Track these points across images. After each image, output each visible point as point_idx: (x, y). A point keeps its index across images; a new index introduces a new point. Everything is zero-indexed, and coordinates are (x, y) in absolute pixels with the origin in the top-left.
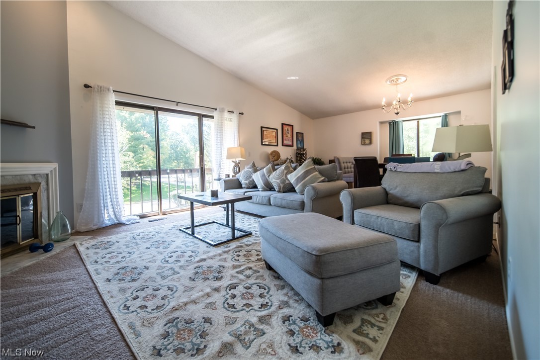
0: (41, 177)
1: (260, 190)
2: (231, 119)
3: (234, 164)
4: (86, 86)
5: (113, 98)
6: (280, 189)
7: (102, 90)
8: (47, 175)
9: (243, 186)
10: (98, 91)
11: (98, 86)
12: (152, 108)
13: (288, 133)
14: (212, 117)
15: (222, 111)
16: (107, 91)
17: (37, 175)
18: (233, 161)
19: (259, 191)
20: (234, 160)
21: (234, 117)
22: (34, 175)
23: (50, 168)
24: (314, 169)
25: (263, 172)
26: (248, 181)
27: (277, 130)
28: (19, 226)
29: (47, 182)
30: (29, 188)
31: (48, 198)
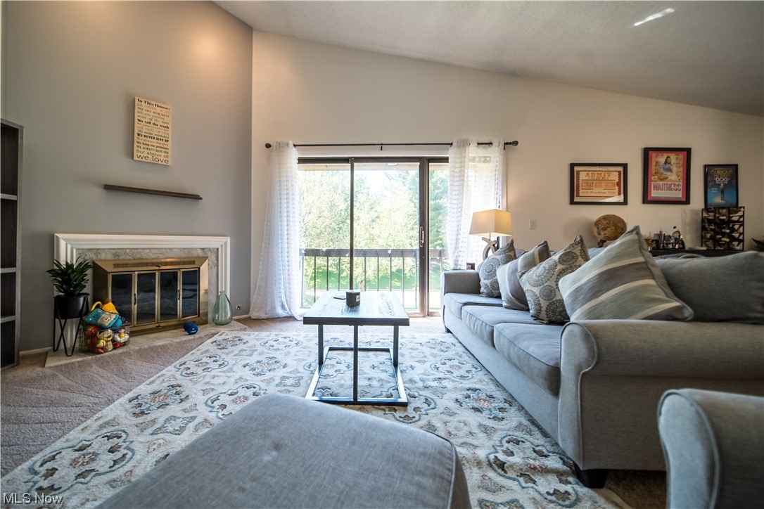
0: (211, 252)
1: (504, 304)
2: (485, 157)
3: (486, 244)
4: (268, 146)
5: (294, 154)
6: (539, 311)
7: (282, 146)
8: (218, 249)
9: (482, 290)
10: (276, 149)
11: (277, 143)
12: (345, 160)
13: (670, 170)
14: (445, 160)
15: (464, 144)
16: (286, 147)
17: (206, 250)
18: (483, 239)
19: (501, 305)
20: (486, 235)
21: (495, 154)
22: (203, 249)
23: (223, 244)
24: (643, 270)
25: (517, 263)
26: (490, 281)
27: (625, 166)
28: (178, 301)
29: (217, 257)
30: (194, 263)
31: (217, 275)
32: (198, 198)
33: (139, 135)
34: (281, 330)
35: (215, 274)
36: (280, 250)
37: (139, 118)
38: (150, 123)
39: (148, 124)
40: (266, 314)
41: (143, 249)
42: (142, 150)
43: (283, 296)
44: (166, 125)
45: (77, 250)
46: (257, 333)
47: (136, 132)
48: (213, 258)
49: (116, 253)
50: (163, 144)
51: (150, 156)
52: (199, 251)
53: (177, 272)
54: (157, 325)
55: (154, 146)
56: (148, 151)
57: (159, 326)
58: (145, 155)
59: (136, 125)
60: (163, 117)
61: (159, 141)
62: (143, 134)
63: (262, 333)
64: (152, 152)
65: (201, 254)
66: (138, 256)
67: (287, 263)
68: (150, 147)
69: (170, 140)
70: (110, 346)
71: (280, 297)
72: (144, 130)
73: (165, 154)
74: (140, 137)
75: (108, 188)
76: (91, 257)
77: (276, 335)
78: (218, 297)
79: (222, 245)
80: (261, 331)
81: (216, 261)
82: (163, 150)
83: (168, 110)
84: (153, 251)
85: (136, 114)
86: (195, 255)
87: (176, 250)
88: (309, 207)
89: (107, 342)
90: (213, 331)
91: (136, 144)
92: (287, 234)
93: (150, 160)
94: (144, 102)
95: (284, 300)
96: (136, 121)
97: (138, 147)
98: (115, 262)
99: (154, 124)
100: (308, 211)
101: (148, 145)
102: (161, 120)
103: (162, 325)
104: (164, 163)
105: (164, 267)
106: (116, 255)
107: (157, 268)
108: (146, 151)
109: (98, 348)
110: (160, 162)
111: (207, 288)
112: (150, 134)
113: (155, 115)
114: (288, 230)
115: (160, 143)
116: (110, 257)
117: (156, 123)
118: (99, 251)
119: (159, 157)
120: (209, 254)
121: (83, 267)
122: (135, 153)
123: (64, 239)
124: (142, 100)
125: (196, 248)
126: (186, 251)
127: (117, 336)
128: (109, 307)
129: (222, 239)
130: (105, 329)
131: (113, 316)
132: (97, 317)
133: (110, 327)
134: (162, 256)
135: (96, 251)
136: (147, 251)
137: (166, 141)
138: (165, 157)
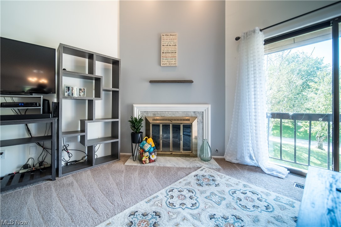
0: (199, 114)
8: (203, 112)
10: (245, 38)
11: (244, 34)
17: (196, 112)
22: (195, 112)
23: (207, 109)
28: (181, 141)
29: (203, 117)
30: (188, 120)
31: (203, 128)
32: (191, 82)
33: (163, 53)
34: (249, 181)
35: (201, 128)
36: (248, 114)
37: (163, 44)
38: (168, 45)
39: (167, 46)
40: (237, 160)
41: (165, 112)
42: (164, 60)
43: (251, 149)
44: (175, 44)
45: (141, 111)
46: (228, 177)
47: (162, 52)
48: (200, 118)
49: (154, 113)
50: (174, 55)
51: (168, 63)
52: (192, 113)
53: (180, 125)
54: (171, 153)
55: (169, 57)
56: (167, 60)
57: (172, 154)
58: (166, 63)
59: (162, 48)
60: (173, 40)
61: (172, 54)
62: (165, 52)
63: (232, 178)
64: (169, 60)
65: (193, 115)
66: (163, 115)
67: (254, 124)
68: (168, 58)
69: (177, 52)
70: (148, 161)
71: (248, 150)
72: (165, 50)
73: (175, 60)
74: (164, 54)
75: (151, 82)
76: (145, 115)
77: (245, 186)
78: (203, 142)
79: (205, 110)
80: (231, 175)
81: (202, 120)
82: (174, 58)
83: (176, 36)
84: (169, 113)
85: (162, 42)
86: (190, 115)
87: (180, 112)
88: (270, 86)
89: (146, 158)
90: (198, 165)
91: (162, 58)
92: (255, 102)
93: (168, 65)
94: (165, 35)
95: (252, 152)
96: (162, 46)
97: (163, 59)
98: (153, 118)
99: (170, 45)
100: (269, 88)
101: (167, 57)
102: (172, 42)
103: (173, 153)
104: (174, 65)
105: (173, 122)
107: (171, 122)
108: (166, 60)
109: (143, 161)
110: (172, 65)
111: (196, 135)
112: (168, 51)
113: (170, 40)
114: (255, 98)
115: (172, 55)
116: (152, 115)
118: (148, 112)
119: (172, 62)
120: (198, 115)
121: (141, 120)
122: (162, 63)
123: (136, 107)
124: (164, 34)
125: (190, 112)
126: (185, 113)
127: (151, 156)
128: (150, 140)
129: (205, 106)
130: (145, 152)
131: (149, 146)
132: (143, 145)
133: (148, 152)
134: (173, 116)
135: (147, 112)
136: (167, 113)
137: (175, 53)
138: (174, 61)
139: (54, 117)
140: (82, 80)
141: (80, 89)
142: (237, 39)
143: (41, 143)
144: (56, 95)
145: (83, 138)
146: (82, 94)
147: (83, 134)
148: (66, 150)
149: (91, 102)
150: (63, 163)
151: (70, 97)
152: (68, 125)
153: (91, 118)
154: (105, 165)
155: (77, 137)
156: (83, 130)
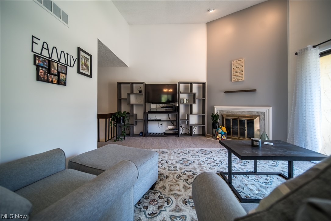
0: (262, 113)
8: (265, 112)
22: (258, 112)
28: (246, 131)
29: (265, 116)
30: (252, 117)
31: (265, 124)
32: (254, 91)
35: (263, 123)
39: (236, 68)
41: (235, 111)
42: (234, 78)
44: (242, 66)
45: (219, 111)
47: (233, 72)
48: (262, 116)
49: (228, 112)
51: (237, 79)
52: (256, 113)
53: (245, 120)
54: (239, 138)
55: (238, 75)
59: (233, 70)
61: (240, 73)
62: (235, 72)
64: (237, 77)
65: (257, 114)
66: (233, 113)
69: (243, 71)
70: (220, 139)
74: (234, 74)
75: (226, 92)
76: (222, 112)
78: (262, 134)
79: (267, 111)
81: (264, 118)
82: (241, 76)
83: (243, 60)
85: (233, 66)
86: (254, 114)
87: (246, 112)
91: (232, 76)
93: (237, 81)
96: (233, 69)
98: (227, 115)
99: (238, 68)
101: (236, 75)
102: (240, 65)
104: (241, 80)
105: (240, 118)
106: (227, 113)
108: (235, 78)
110: (240, 80)
111: (258, 128)
112: (237, 71)
113: (238, 64)
116: (226, 113)
117: (239, 67)
120: (260, 114)
122: (232, 79)
123: (216, 108)
124: (234, 61)
125: (254, 112)
126: (250, 113)
127: (222, 137)
128: (224, 129)
129: (267, 108)
130: (219, 134)
131: (221, 130)
132: (218, 130)
133: (220, 134)
134: (241, 114)
135: (223, 111)
136: (236, 112)
137: (242, 72)
138: (242, 78)
139: (177, 112)
140: (188, 95)
141: (187, 100)
142: (296, 54)
143: (173, 122)
144: (177, 103)
145: (188, 122)
146: (187, 102)
147: (188, 120)
148: (182, 127)
149: (191, 106)
150: (180, 133)
151: (182, 103)
152: (182, 116)
153: (191, 113)
154: (198, 137)
155: (185, 121)
156: (188, 119)
